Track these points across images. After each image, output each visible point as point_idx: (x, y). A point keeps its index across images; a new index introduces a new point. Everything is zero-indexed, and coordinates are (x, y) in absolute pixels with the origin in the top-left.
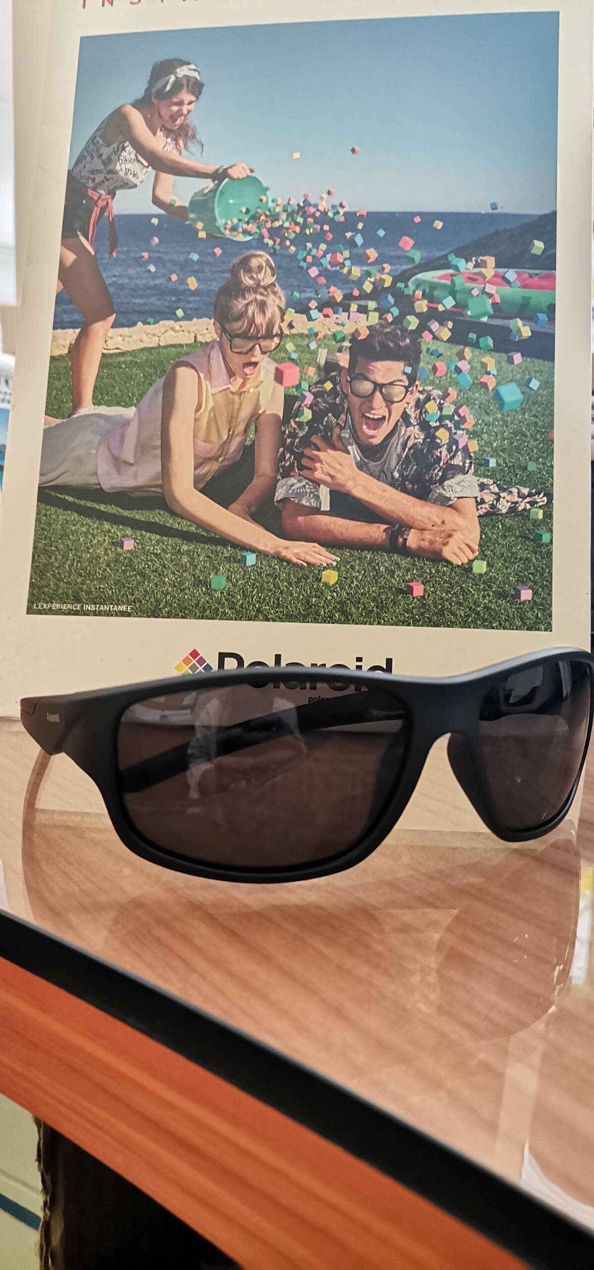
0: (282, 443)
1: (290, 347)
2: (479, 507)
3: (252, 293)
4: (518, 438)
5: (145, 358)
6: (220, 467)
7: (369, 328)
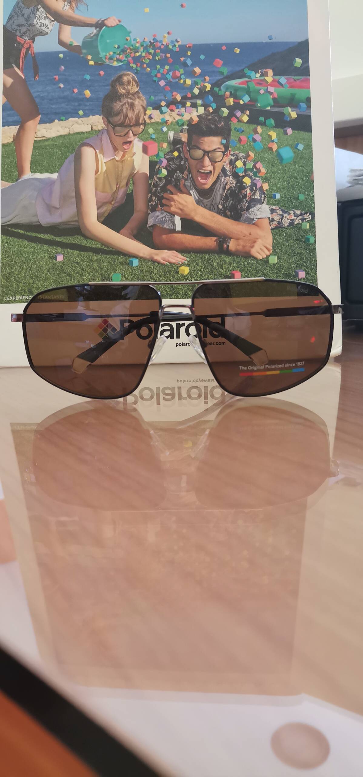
0: (150, 191)
1: (151, 131)
2: (271, 223)
3: (125, 98)
4: (293, 180)
5: (61, 142)
6: (113, 207)
7: (198, 116)
